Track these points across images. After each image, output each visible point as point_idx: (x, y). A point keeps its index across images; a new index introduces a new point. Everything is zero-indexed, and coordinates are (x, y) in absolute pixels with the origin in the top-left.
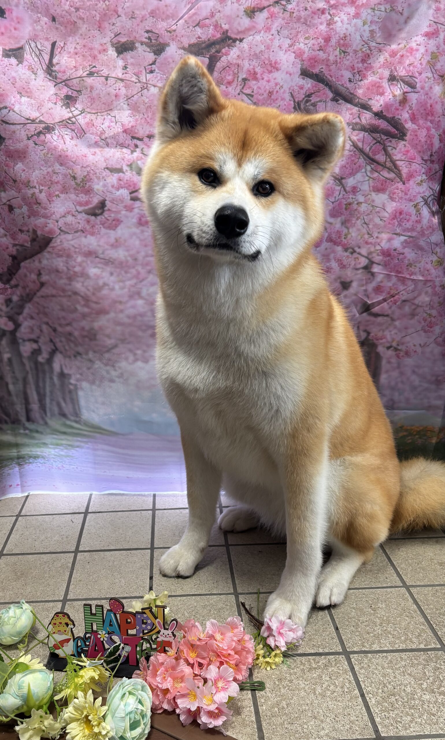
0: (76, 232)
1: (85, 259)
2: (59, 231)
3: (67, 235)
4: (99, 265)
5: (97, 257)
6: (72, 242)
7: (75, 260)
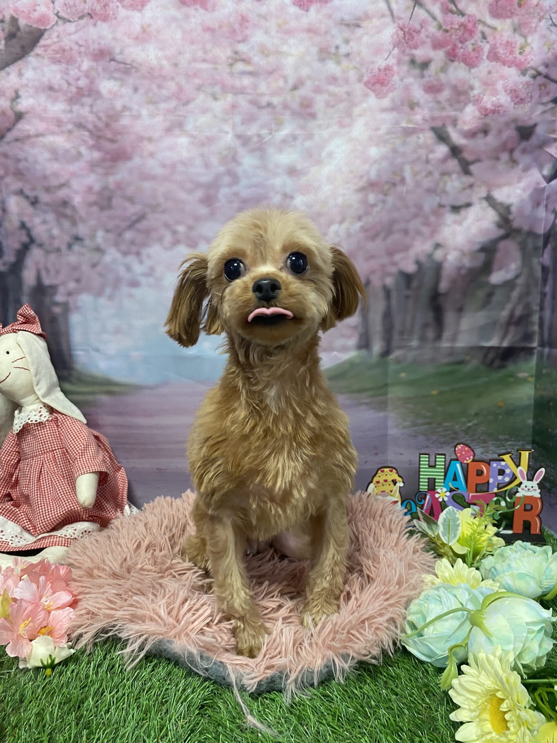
0: (81, 18)
1: (94, 64)
2: (56, 18)
3: (68, 24)
4: (117, 75)
5: (113, 60)
6: (74, 37)
7: (79, 68)
